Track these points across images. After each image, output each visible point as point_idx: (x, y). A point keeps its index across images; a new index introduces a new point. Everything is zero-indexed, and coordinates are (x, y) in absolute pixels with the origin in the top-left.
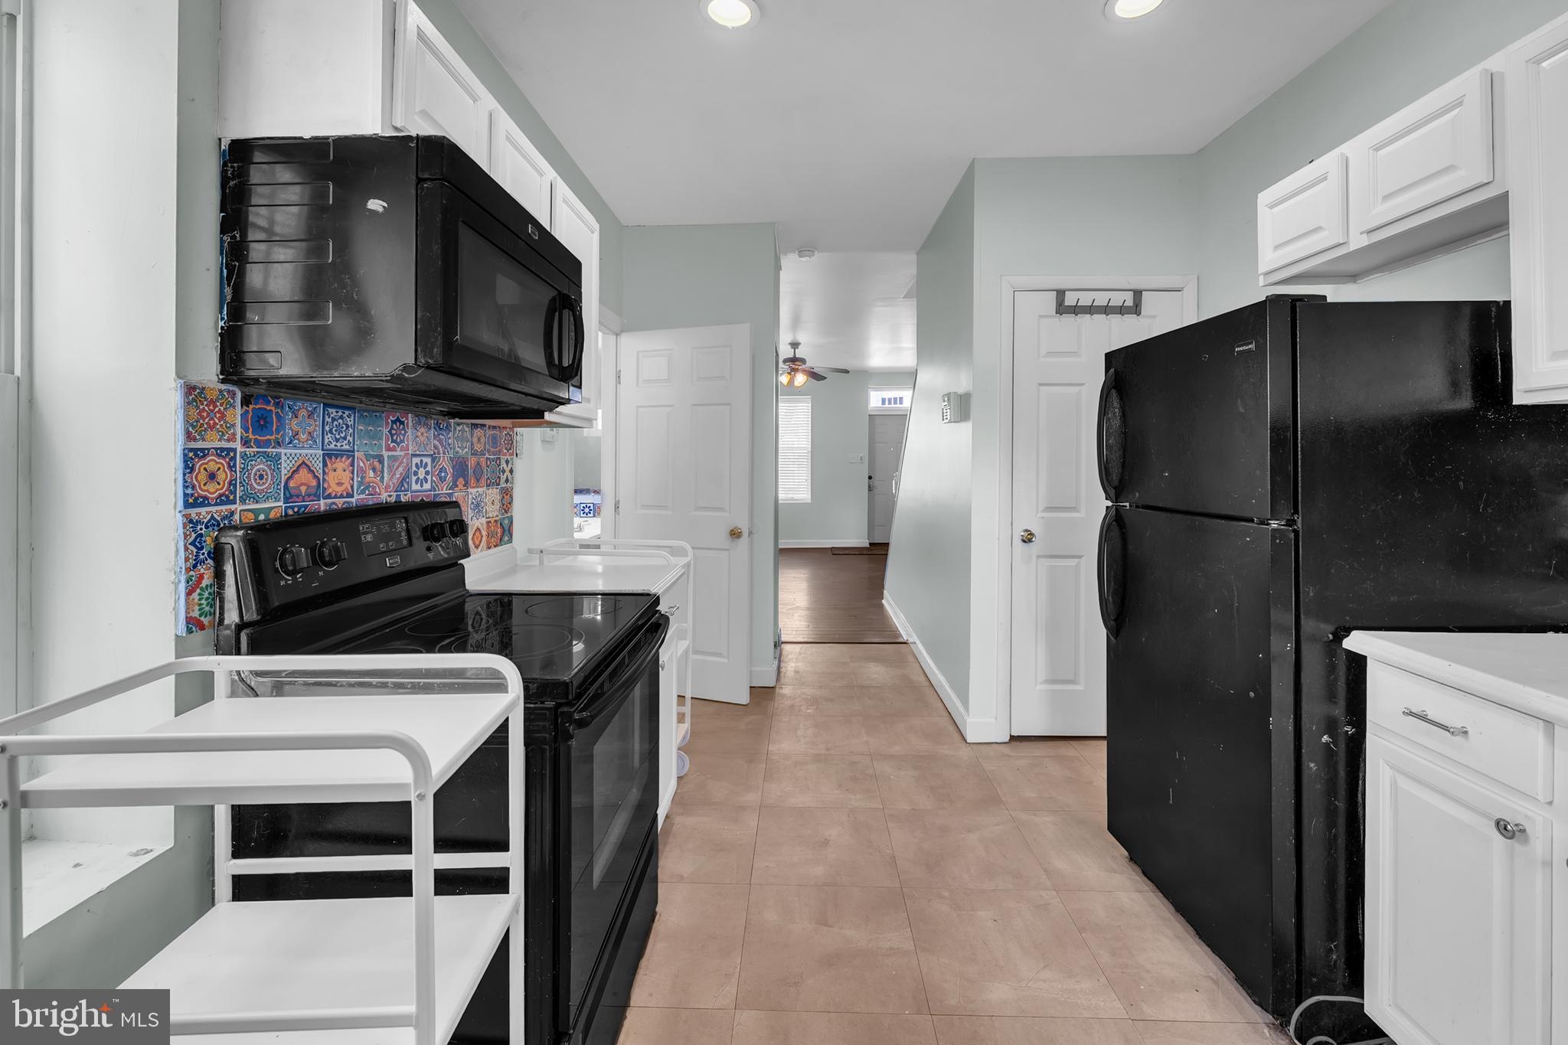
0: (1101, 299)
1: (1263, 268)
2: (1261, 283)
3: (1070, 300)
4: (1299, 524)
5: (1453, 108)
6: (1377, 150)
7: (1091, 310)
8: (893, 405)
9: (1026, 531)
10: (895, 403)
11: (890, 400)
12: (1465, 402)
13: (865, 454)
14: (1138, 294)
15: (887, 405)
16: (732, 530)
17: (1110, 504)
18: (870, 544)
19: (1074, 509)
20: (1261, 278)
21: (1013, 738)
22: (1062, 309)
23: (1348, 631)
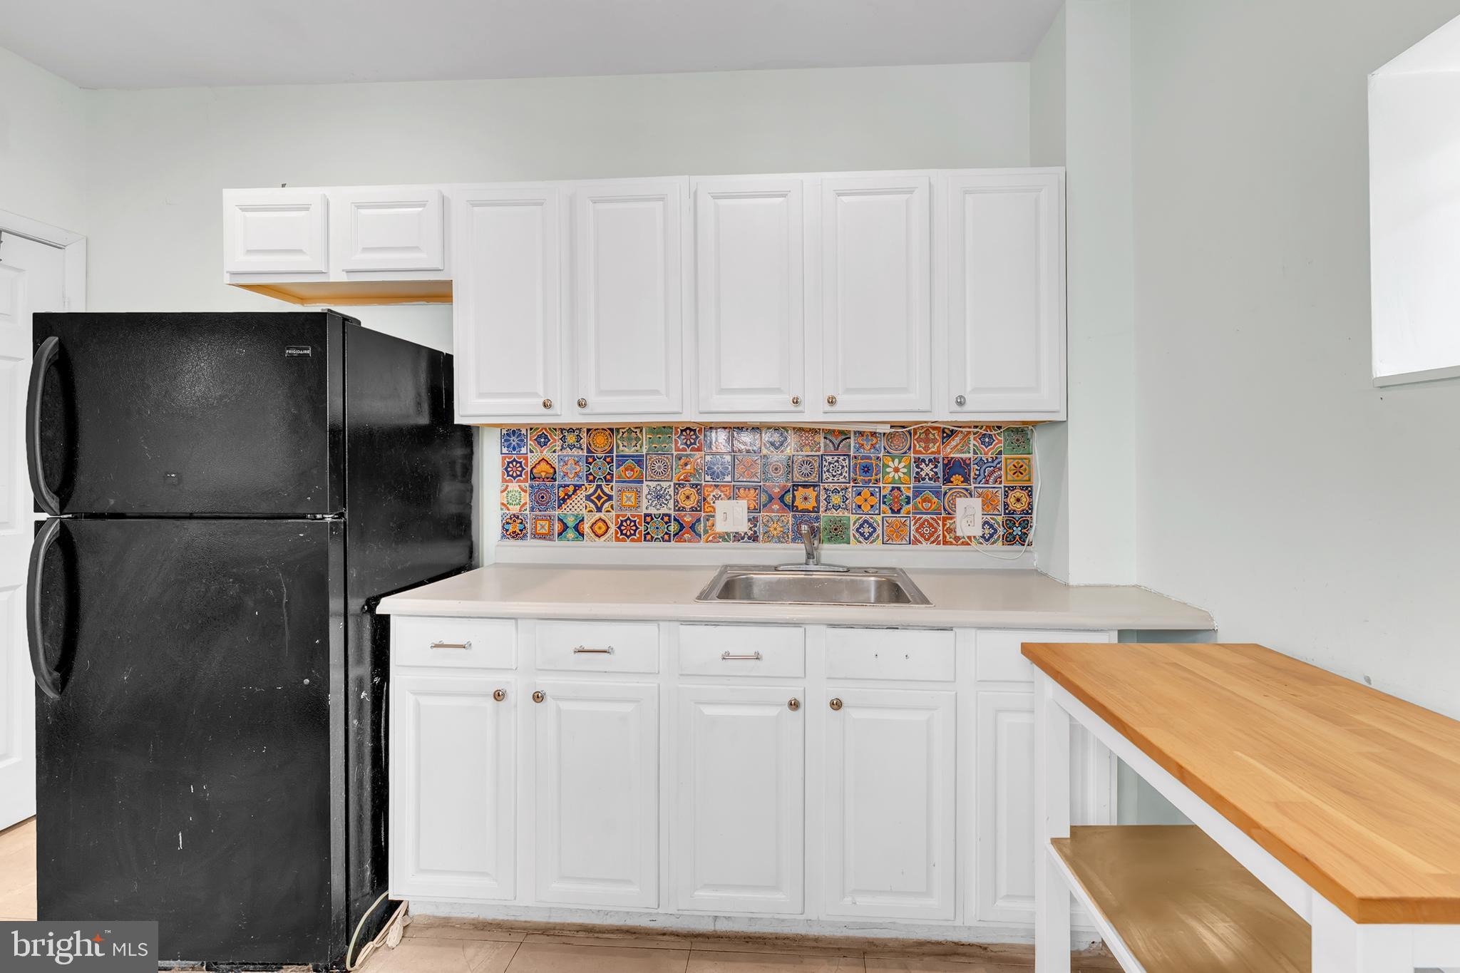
2: (226, 282)
4: (348, 516)
6: (357, 207)
20: (225, 277)
23: (377, 599)
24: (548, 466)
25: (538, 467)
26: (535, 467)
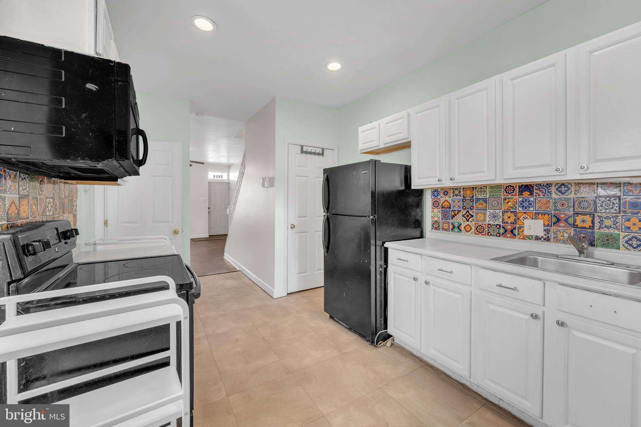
0: (313, 150)
1: (360, 149)
2: (359, 153)
3: (305, 149)
4: (376, 217)
5: (401, 119)
6: (386, 124)
7: (310, 153)
8: (221, 178)
9: (292, 224)
10: (219, 177)
11: (217, 176)
12: (403, 188)
13: (207, 198)
14: (323, 149)
15: (216, 178)
16: (175, 231)
17: (325, 214)
18: (209, 236)
19: (306, 217)
20: (359, 151)
21: (288, 294)
22: (302, 152)
23: (385, 242)
24: (448, 203)
25: (444, 203)
26: (443, 203)
